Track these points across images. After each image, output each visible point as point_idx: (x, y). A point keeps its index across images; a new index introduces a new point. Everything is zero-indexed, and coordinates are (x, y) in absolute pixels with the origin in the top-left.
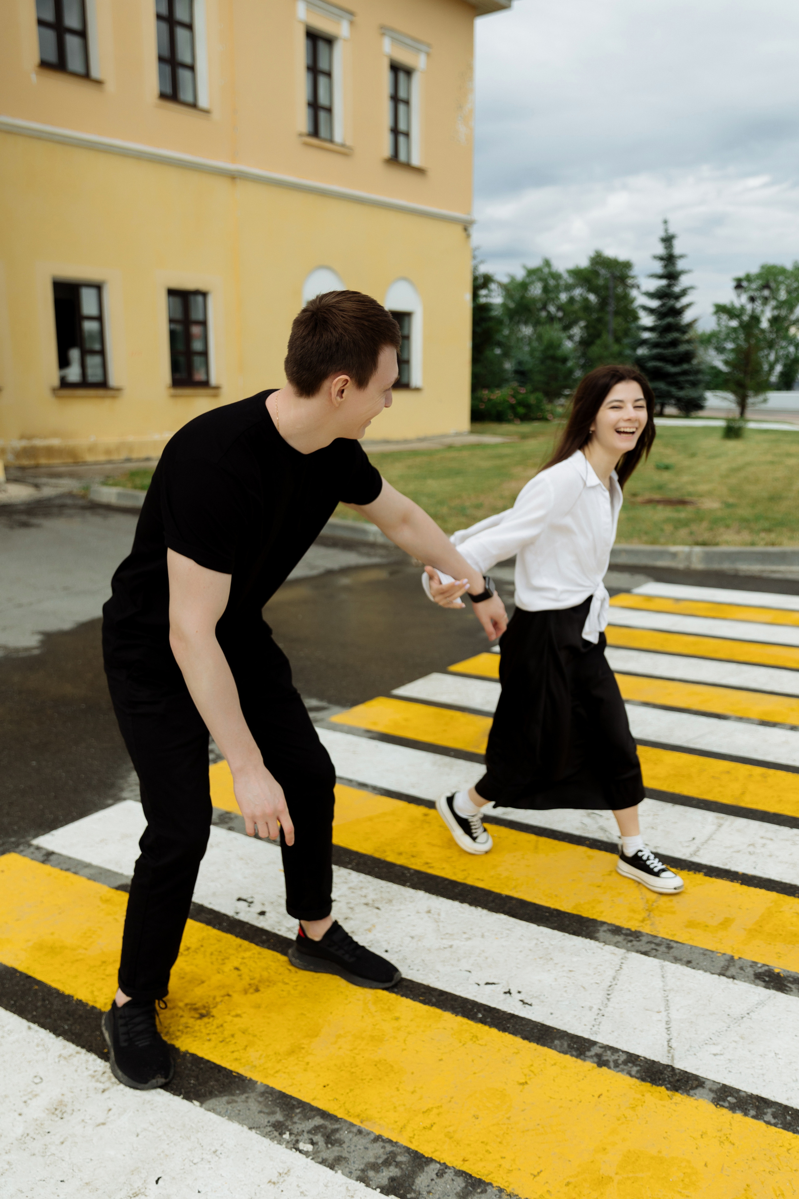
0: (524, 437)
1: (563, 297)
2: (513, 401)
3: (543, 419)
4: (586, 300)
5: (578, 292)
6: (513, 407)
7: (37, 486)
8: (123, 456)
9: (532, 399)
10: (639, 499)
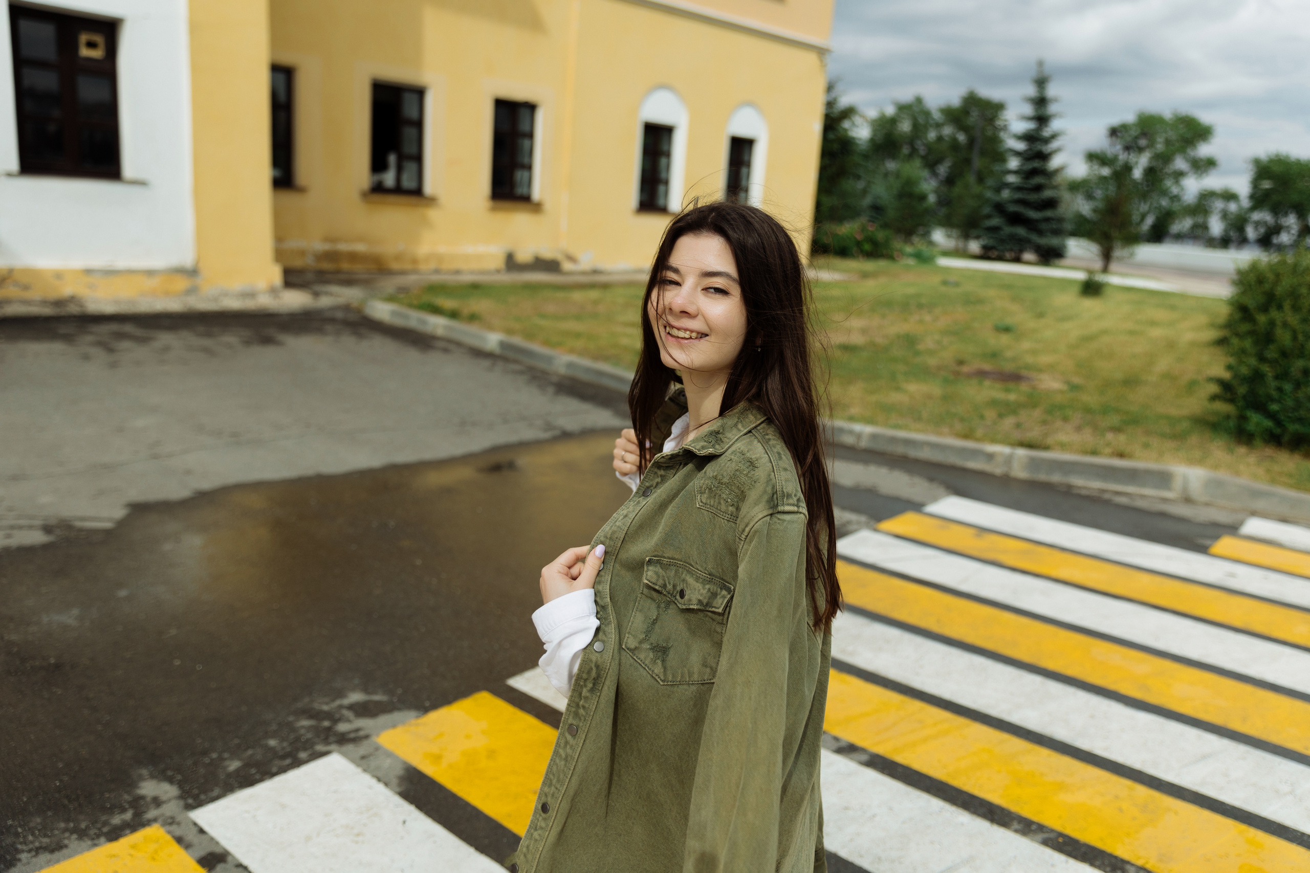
0: (865, 275)
1: (932, 135)
2: (859, 237)
3: (890, 257)
4: (954, 140)
5: (947, 131)
6: (858, 244)
7: (316, 294)
8: (432, 266)
9: (881, 235)
10: (965, 369)
